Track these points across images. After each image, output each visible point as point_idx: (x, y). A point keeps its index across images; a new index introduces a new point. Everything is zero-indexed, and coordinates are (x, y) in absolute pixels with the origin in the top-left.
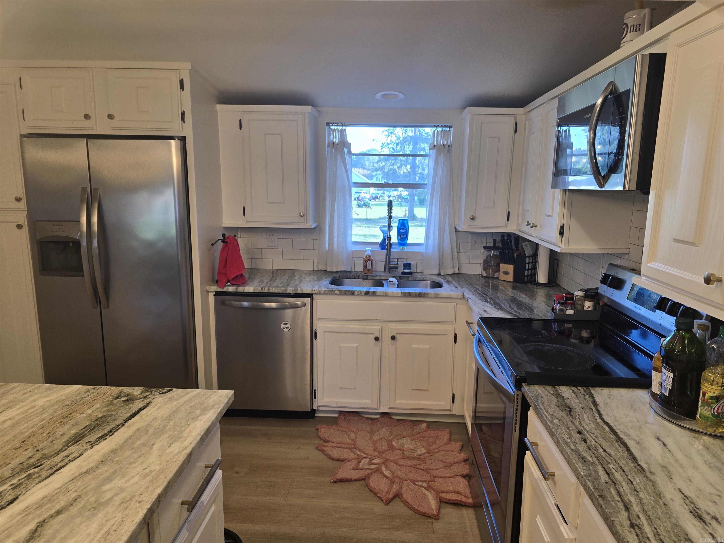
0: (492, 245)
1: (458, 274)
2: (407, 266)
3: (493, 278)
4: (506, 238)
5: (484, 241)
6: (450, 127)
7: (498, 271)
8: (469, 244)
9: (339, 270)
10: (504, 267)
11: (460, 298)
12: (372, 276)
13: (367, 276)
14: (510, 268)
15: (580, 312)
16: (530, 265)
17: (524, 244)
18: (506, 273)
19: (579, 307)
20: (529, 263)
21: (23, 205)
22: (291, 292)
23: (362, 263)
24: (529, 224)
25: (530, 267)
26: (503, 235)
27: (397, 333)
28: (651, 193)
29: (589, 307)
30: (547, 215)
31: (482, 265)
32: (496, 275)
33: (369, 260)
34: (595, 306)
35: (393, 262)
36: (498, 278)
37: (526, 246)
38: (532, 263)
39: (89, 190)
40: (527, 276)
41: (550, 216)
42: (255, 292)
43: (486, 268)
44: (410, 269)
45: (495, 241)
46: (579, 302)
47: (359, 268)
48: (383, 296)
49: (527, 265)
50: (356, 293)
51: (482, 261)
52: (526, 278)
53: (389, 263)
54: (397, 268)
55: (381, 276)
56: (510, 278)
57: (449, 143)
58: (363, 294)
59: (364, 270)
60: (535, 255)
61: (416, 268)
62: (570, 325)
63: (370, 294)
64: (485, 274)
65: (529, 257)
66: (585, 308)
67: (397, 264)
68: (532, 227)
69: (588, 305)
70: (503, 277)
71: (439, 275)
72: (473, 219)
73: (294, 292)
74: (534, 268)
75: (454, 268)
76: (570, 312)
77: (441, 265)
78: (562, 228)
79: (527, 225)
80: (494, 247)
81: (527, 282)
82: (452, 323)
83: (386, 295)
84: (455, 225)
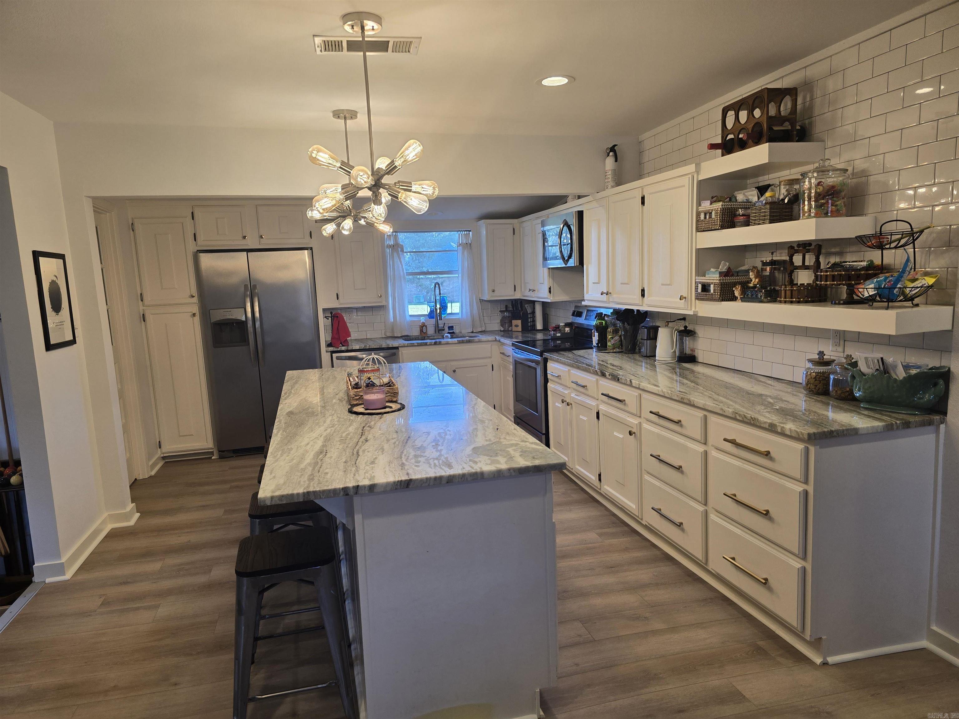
0: (505, 309)
1: (484, 331)
2: (451, 328)
3: (509, 331)
4: (514, 302)
5: (499, 308)
6: (469, 231)
7: (511, 326)
8: (490, 310)
9: (403, 335)
10: (515, 322)
11: (493, 341)
12: (428, 337)
13: (425, 337)
14: (519, 322)
15: (564, 334)
16: (531, 318)
17: (526, 306)
18: (517, 326)
19: (563, 332)
20: (530, 318)
21: (195, 300)
22: (385, 347)
23: (419, 329)
24: (530, 290)
25: (531, 321)
26: (512, 301)
27: (456, 368)
28: (585, 266)
29: (568, 331)
30: (540, 283)
31: (499, 324)
32: (510, 329)
33: (424, 326)
34: (571, 330)
35: (441, 326)
36: (512, 330)
37: (527, 307)
38: (532, 317)
39: (249, 286)
40: (530, 326)
41: (543, 283)
42: (361, 348)
43: (502, 325)
44: (453, 330)
45: (506, 306)
46: (562, 329)
47: (416, 332)
48: (446, 344)
49: (529, 319)
50: (428, 344)
51: (499, 321)
52: (529, 328)
53: (438, 326)
54: (444, 330)
55: (434, 336)
56: (520, 329)
57: (470, 241)
58: (433, 344)
59: (421, 333)
60: (533, 312)
61: (456, 330)
62: (560, 342)
63: (438, 343)
64: (502, 329)
65: (530, 314)
66: (566, 332)
67: (444, 327)
68: (533, 291)
69: (567, 329)
70: (514, 329)
71: (472, 332)
72: (493, 291)
73: (387, 347)
74: (534, 321)
75: (481, 327)
76: (559, 335)
77: (473, 326)
78: (550, 288)
79: (529, 291)
80: (507, 310)
81: (531, 330)
82: (490, 358)
83: (447, 343)
84: (479, 297)
